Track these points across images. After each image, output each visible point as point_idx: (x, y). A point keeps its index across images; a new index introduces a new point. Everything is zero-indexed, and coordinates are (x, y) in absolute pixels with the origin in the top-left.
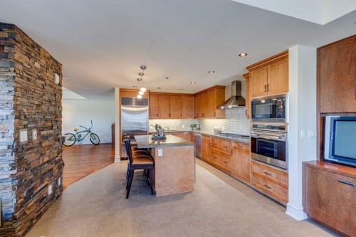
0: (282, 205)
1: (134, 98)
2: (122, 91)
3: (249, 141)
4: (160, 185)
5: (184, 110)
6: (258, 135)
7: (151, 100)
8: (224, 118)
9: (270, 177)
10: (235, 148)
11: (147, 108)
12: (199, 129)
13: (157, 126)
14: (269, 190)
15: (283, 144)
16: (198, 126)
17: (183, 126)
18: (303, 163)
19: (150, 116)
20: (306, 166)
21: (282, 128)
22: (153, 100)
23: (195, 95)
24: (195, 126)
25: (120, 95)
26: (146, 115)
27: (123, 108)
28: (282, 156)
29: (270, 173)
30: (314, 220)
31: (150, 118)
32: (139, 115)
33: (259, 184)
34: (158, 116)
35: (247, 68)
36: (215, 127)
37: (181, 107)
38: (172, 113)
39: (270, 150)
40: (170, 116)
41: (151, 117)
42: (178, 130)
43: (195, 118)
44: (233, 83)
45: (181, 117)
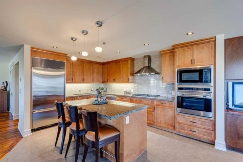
2: (33, 50)
5: (95, 75)
6: (183, 95)
8: (133, 83)
9: (195, 124)
10: (157, 105)
11: (64, 73)
14: (194, 133)
16: (105, 89)
19: (66, 80)
23: (103, 64)
25: (31, 55)
27: (34, 71)
29: (195, 121)
31: (66, 82)
33: (185, 130)
34: (73, 81)
36: (125, 90)
37: (93, 72)
38: (85, 78)
40: (83, 81)
41: (68, 81)
43: (103, 82)
44: (145, 57)
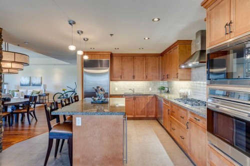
5: (150, 71)
7: (115, 61)
10: (191, 120)
11: (108, 70)
12: (168, 92)
16: (166, 89)
17: (150, 89)
19: (110, 77)
24: (163, 88)
26: (107, 77)
34: (121, 78)
38: (136, 75)
40: (134, 78)
41: (112, 79)
43: (163, 80)
44: (197, 34)
45: (146, 79)
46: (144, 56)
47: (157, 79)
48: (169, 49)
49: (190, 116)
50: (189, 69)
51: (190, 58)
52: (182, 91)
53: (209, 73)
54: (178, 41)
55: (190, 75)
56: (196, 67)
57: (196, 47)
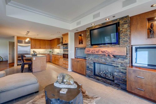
0: (67, 69)
1: (24, 41)
2: (18, 37)
3: (62, 55)
4: (34, 69)
5: (46, 46)
6: (64, 53)
7: (32, 42)
11: (30, 44)
12: (52, 53)
13: (33, 51)
15: (68, 55)
17: (46, 52)
18: (71, 59)
20: (72, 59)
21: (68, 51)
22: (32, 41)
23: (51, 40)
24: (51, 52)
25: (17, 39)
26: (30, 47)
27: (18, 44)
28: (68, 58)
30: (73, 71)
31: (31, 49)
32: (26, 47)
33: (64, 66)
34: (35, 48)
35: (62, 35)
37: (45, 44)
38: (41, 47)
39: (65, 56)
40: (40, 48)
42: (44, 53)
43: (51, 49)
44: (61, 38)
45: (45, 48)
46: (44, 40)
47: (49, 48)
48: (54, 40)
49: (60, 56)
50: (59, 46)
51: (59, 43)
52: (57, 52)
53: (63, 47)
54: (57, 38)
55: (60, 48)
56: (61, 46)
57: (61, 41)
